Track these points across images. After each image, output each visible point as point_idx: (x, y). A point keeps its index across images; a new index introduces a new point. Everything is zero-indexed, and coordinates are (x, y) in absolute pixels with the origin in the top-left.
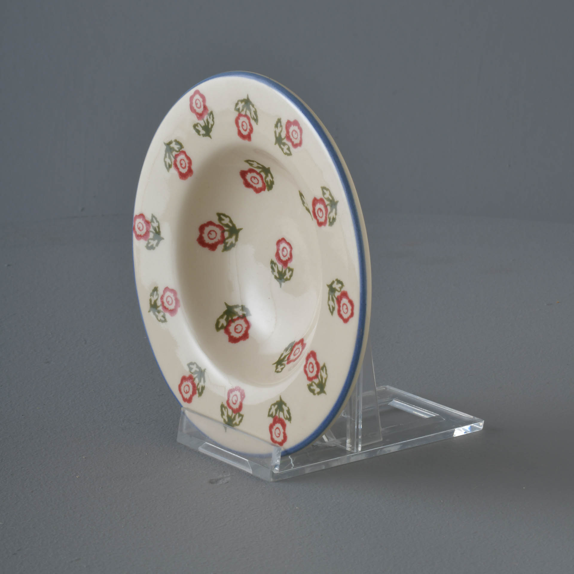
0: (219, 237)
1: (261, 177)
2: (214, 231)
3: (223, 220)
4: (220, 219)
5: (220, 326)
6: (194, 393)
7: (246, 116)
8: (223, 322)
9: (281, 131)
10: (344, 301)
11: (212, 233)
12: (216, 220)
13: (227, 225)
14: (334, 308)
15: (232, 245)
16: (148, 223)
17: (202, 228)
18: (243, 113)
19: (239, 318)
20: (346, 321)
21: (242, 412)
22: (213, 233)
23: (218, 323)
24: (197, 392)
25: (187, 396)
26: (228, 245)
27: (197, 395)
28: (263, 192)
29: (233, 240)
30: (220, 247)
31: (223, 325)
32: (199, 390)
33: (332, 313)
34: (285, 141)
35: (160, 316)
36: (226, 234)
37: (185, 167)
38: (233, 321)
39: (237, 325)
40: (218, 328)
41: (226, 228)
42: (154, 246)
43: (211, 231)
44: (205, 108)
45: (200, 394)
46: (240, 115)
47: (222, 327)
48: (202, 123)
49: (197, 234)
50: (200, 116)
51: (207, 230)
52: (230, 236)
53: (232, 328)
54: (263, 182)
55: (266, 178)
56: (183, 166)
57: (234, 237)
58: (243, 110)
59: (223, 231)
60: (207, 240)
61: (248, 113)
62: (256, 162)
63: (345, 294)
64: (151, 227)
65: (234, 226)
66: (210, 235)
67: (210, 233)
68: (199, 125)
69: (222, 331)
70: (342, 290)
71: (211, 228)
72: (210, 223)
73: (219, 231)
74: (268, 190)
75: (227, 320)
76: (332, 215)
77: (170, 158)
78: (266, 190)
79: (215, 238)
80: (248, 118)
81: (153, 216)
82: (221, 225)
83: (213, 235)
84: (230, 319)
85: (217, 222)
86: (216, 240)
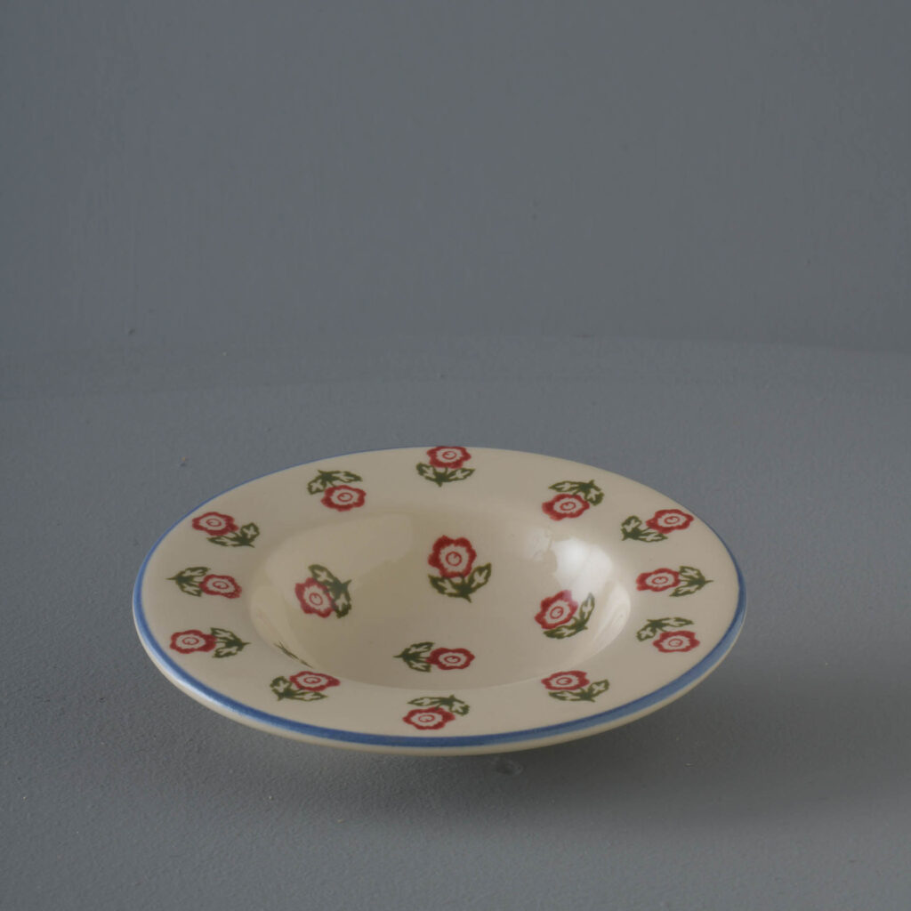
0: (451, 569)
1: (567, 620)
2: (460, 561)
3: (480, 574)
4: (480, 570)
5: (318, 572)
6: (211, 532)
7: (677, 582)
8: (323, 577)
9: (672, 626)
10: (439, 718)
11: (458, 559)
12: (479, 562)
13: (472, 580)
14: (420, 704)
15: (441, 590)
16: (458, 464)
17: (464, 542)
18: (680, 577)
19: (332, 602)
20: (407, 720)
21: (204, 594)
22: (456, 560)
23: (322, 569)
24: (215, 536)
25: (203, 523)
26: (440, 583)
27: (210, 536)
28: (540, 626)
29: (450, 589)
30: (436, 572)
31: (318, 576)
32: (219, 538)
33: (412, 702)
34: (659, 632)
35: (318, 485)
36: (457, 580)
37: (564, 510)
38: (326, 592)
39: (321, 598)
40: (313, 568)
41: (467, 579)
42: (426, 475)
43: (460, 556)
44: (668, 530)
45: (212, 540)
46: (676, 574)
47: (316, 575)
48: (643, 527)
49: (454, 535)
50: (652, 524)
51: (462, 550)
52: (455, 586)
53: (314, 589)
54: (556, 625)
55: (565, 627)
56: (565, 507)
57: (454, 591)
58: (686, 576)
59: (462, 575)
60: (445, 551)
61: (682, 584)
62: (592, 609)
63: (448, 717)
64: (453, 470)
65: (473, 590)
66: (452, 555)
67: (457, 555)
68: (638, 523)
69: (310, 575)
70: (455, 714)
71: (465, 556)
72: (473, 555)
73: (461, 568)
74: (545, 633)
75: (326, 582)
76: (567, 695)
77: (572, 489)
78: (545, 630)
79: (449, 563)
80: (674, 585)
81: (471, 472)
82: (472, 571)
83: (453, 560)
84: (328, 587)
85: (475, 565)
86: (446, 565)
